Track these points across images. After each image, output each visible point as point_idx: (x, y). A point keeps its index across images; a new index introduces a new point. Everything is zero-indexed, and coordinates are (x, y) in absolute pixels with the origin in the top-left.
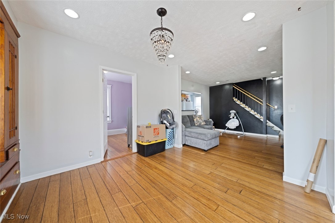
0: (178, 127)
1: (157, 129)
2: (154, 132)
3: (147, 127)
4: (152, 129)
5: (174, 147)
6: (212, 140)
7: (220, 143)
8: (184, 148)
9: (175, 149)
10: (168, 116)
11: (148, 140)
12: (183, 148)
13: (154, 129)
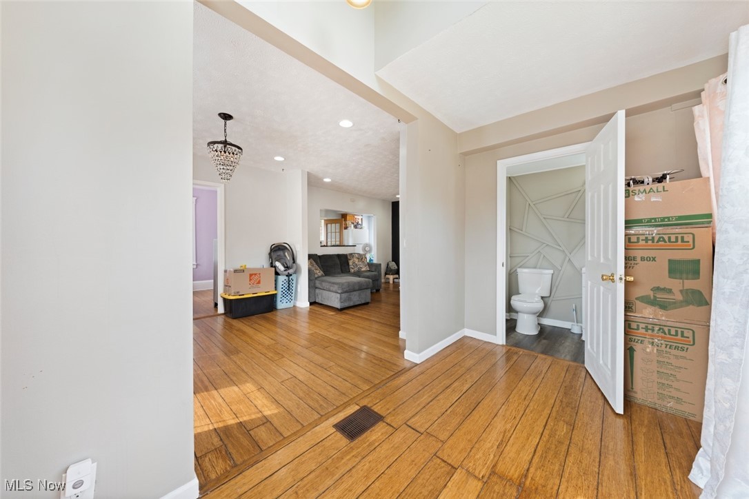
0: (300, 272)
1: (255, 274)
2: (250, 280)
3: (236, 271)
4: (246, 275)
5: (294, 306)
6: (352, 293)
7: (371, 300)
8: (312, 307)
9: (298, 309)
10: (286, 254)
11: (238, 292)
12: (310, 309)
13: (251, 275)
